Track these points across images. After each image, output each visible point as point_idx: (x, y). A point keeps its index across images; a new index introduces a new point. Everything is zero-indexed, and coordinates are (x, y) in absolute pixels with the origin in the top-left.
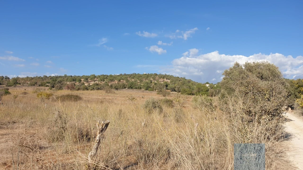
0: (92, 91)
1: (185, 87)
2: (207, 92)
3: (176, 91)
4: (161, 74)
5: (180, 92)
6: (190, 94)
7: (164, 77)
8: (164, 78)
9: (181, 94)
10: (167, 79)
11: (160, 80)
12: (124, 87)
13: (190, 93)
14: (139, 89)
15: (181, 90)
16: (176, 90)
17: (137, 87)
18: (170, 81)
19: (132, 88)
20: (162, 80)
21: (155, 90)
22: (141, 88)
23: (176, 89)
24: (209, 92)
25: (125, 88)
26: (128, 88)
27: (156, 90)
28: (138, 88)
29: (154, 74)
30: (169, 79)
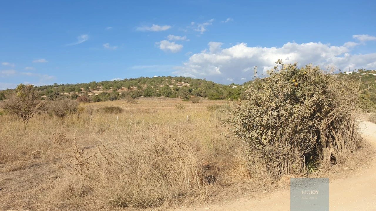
0: (106, 102)
1: (212, 91)
2: (238, 96)
3: (202, 96)
4: (177, 77)
5: (206, 97)
6: (219, 99)
8: (181, 81)
9: (208, 99)
10: (185, 82)
11: (177, 84)
12: (139, 95)
13: (218, 97)
14: (158, 96)
15: (208, 95)
17: (156, 94)
18: (189, 85)
19: (149, 96)
20: (180, 84)
21: (178, 96)
22: (160, 95)
23: (202, 94)
24: (241, 95)
26: (145, 96)
27: (179, 97)
29: (168, 77)
30: (187, 83)
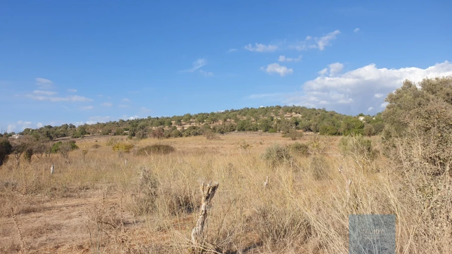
0: (188, 138)
1: (325, 123)
2: (361, 130)
3: (311, 131)
4: (286, 106)
5: (318, 131)
6: (335, 134)
7: (293, 110)
8: (291, 111)
9: (320, 134)
10: (297, 113)
11: (285, 115)
12: (232, 129)
13: (334, 132)
14: (254, 131)
15: (320, 129)
16: (311, 129)
17: (252, 129)
18: (301, 116)
19: (244, 130)
20: (289, 116)
21: (279, 130)
22: (257, 130)
23: (312, 127)
24: (364, 128)
25: (234, 130)
26: (239, 130)
27: (281, 132)
28: (254, 129)
29: (276, 106)
30: (299, 113)
